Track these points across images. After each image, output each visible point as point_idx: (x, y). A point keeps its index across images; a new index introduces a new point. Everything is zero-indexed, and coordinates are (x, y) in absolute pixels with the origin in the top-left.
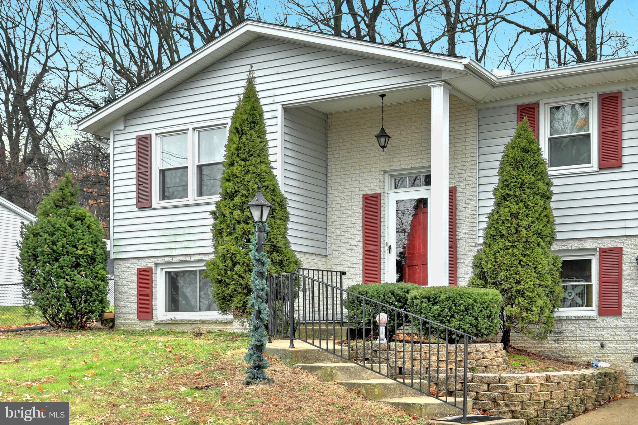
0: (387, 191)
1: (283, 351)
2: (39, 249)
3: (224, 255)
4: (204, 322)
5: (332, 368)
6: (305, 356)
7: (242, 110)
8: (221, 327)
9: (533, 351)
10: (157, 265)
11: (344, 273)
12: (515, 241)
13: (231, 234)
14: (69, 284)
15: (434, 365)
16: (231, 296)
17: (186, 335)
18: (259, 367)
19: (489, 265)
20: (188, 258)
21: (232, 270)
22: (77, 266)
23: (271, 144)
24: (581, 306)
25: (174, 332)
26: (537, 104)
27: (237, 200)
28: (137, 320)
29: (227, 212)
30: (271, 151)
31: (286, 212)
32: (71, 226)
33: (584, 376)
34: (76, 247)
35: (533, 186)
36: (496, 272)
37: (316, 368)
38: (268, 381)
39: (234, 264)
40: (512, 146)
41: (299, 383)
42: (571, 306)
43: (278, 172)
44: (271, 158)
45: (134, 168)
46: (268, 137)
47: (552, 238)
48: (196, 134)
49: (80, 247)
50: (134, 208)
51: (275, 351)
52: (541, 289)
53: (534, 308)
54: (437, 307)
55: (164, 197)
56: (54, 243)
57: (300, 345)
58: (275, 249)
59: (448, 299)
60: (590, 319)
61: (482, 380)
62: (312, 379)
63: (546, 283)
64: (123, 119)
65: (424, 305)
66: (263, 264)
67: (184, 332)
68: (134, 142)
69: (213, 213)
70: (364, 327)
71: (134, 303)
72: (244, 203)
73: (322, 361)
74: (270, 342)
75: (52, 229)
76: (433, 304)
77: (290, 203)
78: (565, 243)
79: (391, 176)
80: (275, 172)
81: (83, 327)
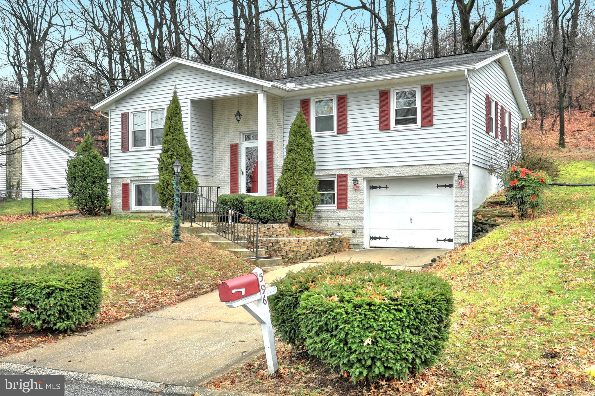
0: (241, 142)
1: (187, 228)
2: (77, 174)
3: (163, 181)
4: (154, 212)
5: (207, 236)
6: (197, 230)
7: (171, 108)
8: (162, 215)
9: (308, 227)
10: (131, 181)
11: (219, 188)
12: (294, 173)
13: (166, 170)
14: (91, 192)
15: (252, 234)
16: (167, 201)
17: (146, 219)
18: (177, 235)
19: (283, 185)
20: (146, 178)
21: (167, 188)
22: (94, 182)
23: (184, 123)
24: (331, 204)
25: (140, 217)
26: (309, 99)
27: (169, 153)
28: (121, 210)
29: (164, 159)
30: (185, 127)
31: (191, 158)
32: (91, 161)
33: (319, 240)
34: (93, 172)
35: (303, 145)
36: (286, 188)
37: (201, 236)
38: (181, 241)
39: (168, 185)
40: (294, 124)
41: (193, 242)
42: (326, 204)
43: (188, 138)
44: (185, 131)
45: (120, 130)
46: (183, 120)
47: (314, 170)
48: (150, 113)
49: (95, 173)
50: (120, 151)
51: (184, 228)
52: (307, 196)
53: (303, 206)
54: (255, 207)
55: (135, 146)
56: (83, 171)
57: (195, 225)
58: (186, 177)
59: (260, 203)
60: (333, 211)
61: (270, 241)
62: (199, 240)
63: (309, 193)
64: (115, 104)
65: (250, 206)
66: (179, 191)
67: (145, 217)
68: (120, 116)
69: (158, 159)
70: (226, 216)
71: (121, 201)
72: (172, 155)
73: (204, 233)
74: (183, 223)
75: (82, 163)
76: (254, 205)
77: (193, 154)
78: (322, 171)
79: (244, 134)
80: (187, 138)
81: (96, 214)
